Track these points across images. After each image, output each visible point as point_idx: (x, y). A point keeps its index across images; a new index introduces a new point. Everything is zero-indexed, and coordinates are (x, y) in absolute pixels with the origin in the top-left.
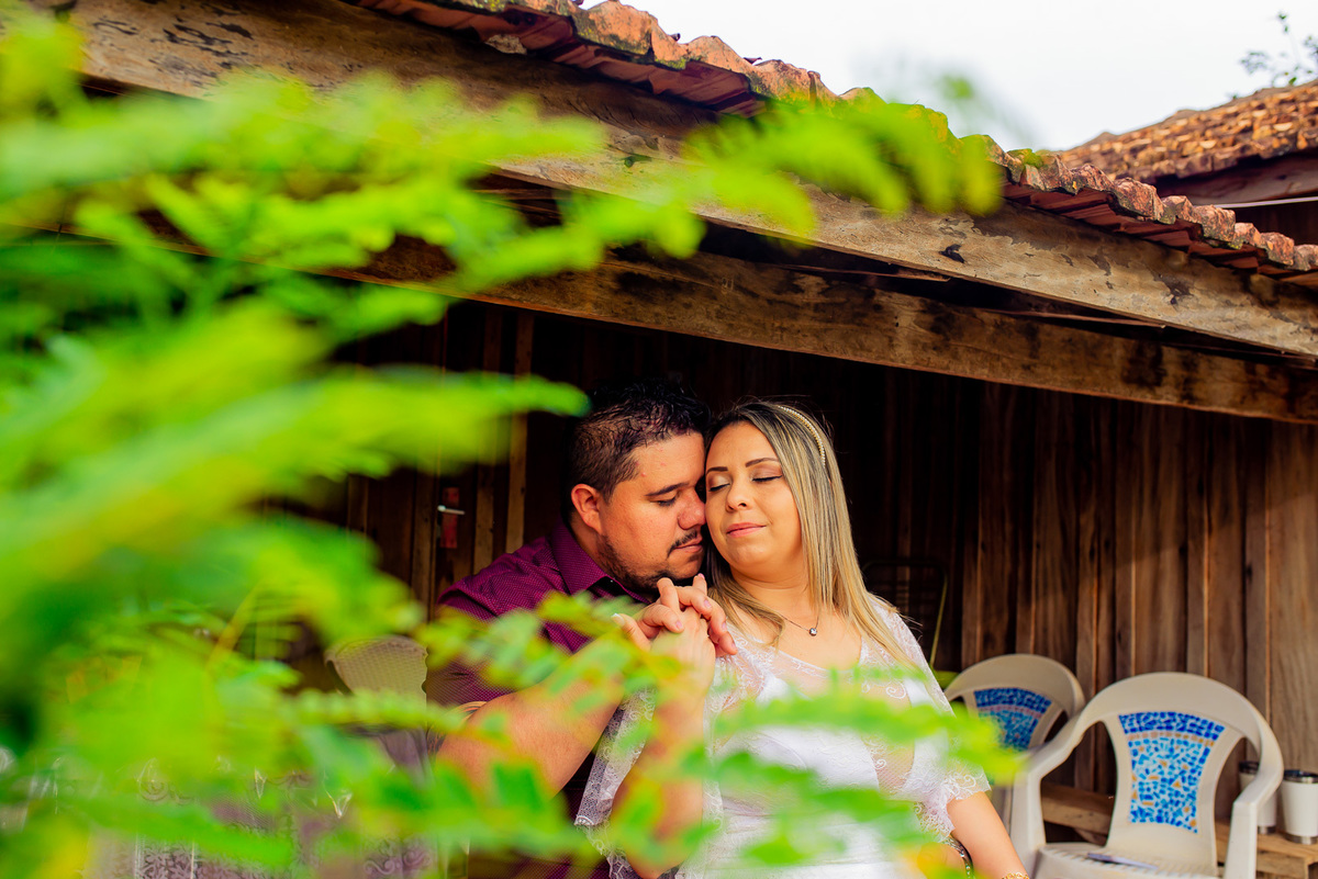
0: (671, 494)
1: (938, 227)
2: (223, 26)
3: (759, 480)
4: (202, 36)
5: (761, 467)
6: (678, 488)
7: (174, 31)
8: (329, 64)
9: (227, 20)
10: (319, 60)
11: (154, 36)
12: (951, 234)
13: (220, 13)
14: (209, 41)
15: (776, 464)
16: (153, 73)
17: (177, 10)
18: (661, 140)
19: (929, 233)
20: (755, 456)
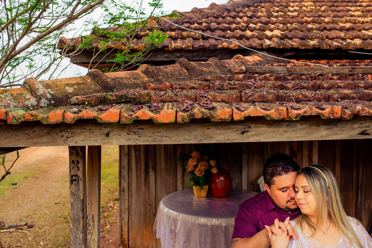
0: (285, 189)
1: (357, 126)
2: (138, 129)
3: (305, 192)
4: (134, 132)
5: (305, 188)
6: (288, 188)
7: (128, 132)
8: (161, 130)
9: (138, 127)
10: (159, 130)
11: (124, 135)
12: (363, 127)
13: (137, 126)
14: (135, 133)
15: (309, 188)
16: (125, 142)
17: (128, 128)
18: (252, 125)
19: (353, 129)
20: (303, 185)
